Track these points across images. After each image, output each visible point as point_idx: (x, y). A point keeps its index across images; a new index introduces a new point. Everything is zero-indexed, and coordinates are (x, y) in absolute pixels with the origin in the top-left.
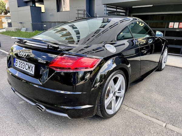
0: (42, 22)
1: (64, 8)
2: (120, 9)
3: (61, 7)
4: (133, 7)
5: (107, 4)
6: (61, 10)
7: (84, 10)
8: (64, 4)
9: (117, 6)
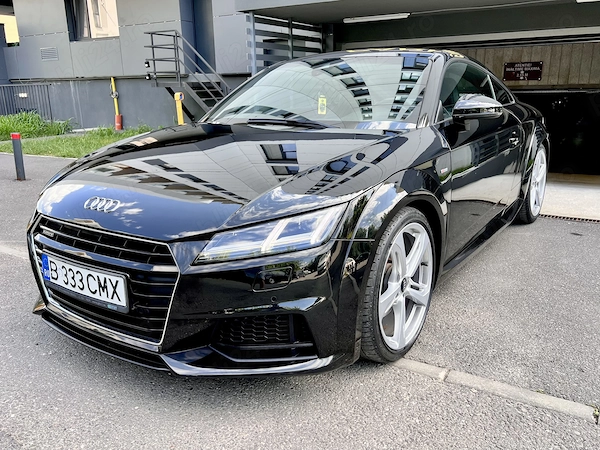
0: (11, 81)
1: (97, 26)
2: (304, 28)
3: (86, 24)
4: (346, 21)
5: (254, 12)
6: (86, 34)
7: (173, 33)
8: (96, 13)
9: (290, 16)
